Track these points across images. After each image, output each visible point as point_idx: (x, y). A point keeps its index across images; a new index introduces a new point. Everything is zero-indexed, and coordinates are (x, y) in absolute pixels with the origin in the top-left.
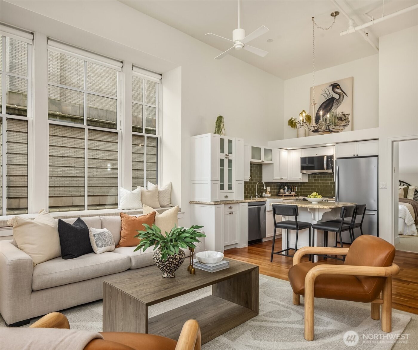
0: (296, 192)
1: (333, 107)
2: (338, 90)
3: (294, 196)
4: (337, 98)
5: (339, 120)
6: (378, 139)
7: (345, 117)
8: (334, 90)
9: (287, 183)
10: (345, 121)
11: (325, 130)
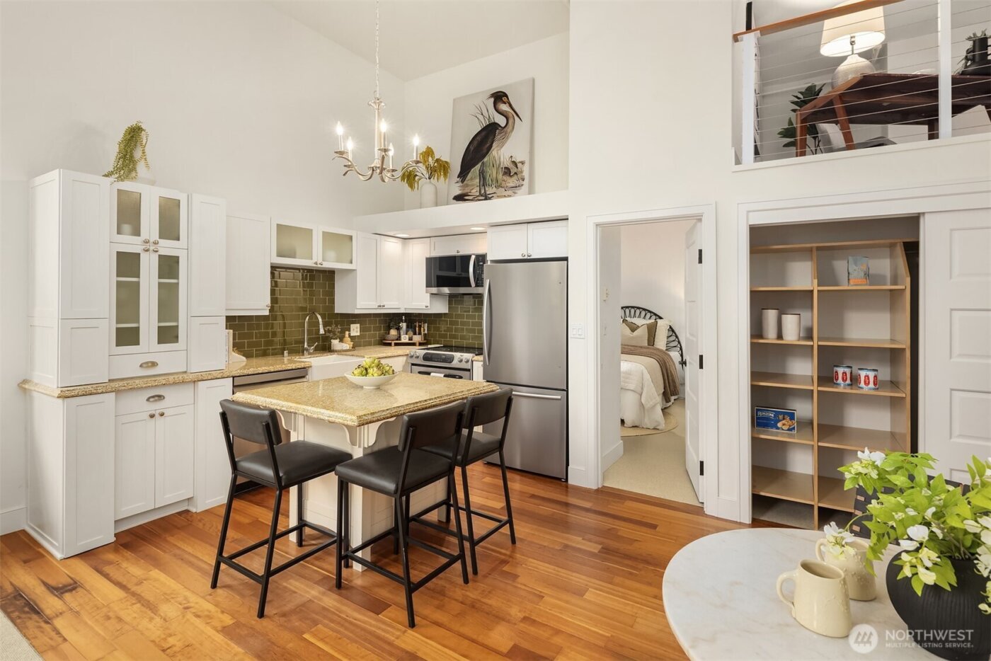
0: (425, 334)
1: (495, 145)
2: (504, 107)
3: (417, 344)
4: (503, 125)
5: (505, 174)
6: (567, 219)
7: (517, 168)
8: (497, 106)
9: (407, 315)
10: (515, 177)
11: (478, 196)
